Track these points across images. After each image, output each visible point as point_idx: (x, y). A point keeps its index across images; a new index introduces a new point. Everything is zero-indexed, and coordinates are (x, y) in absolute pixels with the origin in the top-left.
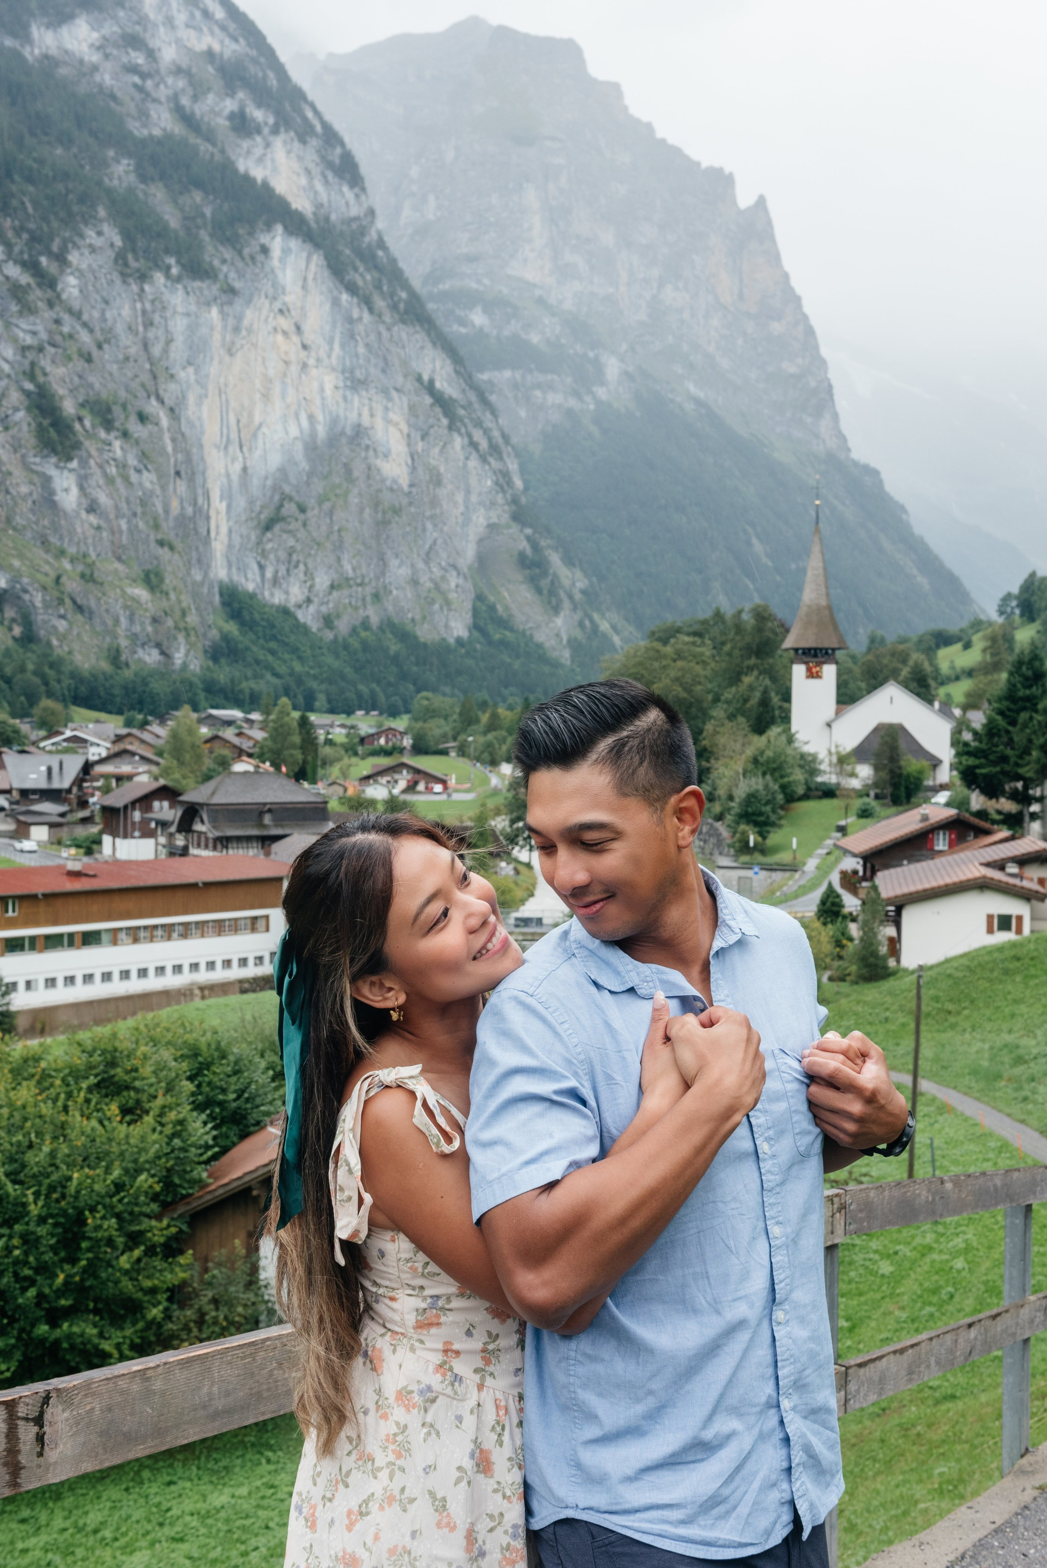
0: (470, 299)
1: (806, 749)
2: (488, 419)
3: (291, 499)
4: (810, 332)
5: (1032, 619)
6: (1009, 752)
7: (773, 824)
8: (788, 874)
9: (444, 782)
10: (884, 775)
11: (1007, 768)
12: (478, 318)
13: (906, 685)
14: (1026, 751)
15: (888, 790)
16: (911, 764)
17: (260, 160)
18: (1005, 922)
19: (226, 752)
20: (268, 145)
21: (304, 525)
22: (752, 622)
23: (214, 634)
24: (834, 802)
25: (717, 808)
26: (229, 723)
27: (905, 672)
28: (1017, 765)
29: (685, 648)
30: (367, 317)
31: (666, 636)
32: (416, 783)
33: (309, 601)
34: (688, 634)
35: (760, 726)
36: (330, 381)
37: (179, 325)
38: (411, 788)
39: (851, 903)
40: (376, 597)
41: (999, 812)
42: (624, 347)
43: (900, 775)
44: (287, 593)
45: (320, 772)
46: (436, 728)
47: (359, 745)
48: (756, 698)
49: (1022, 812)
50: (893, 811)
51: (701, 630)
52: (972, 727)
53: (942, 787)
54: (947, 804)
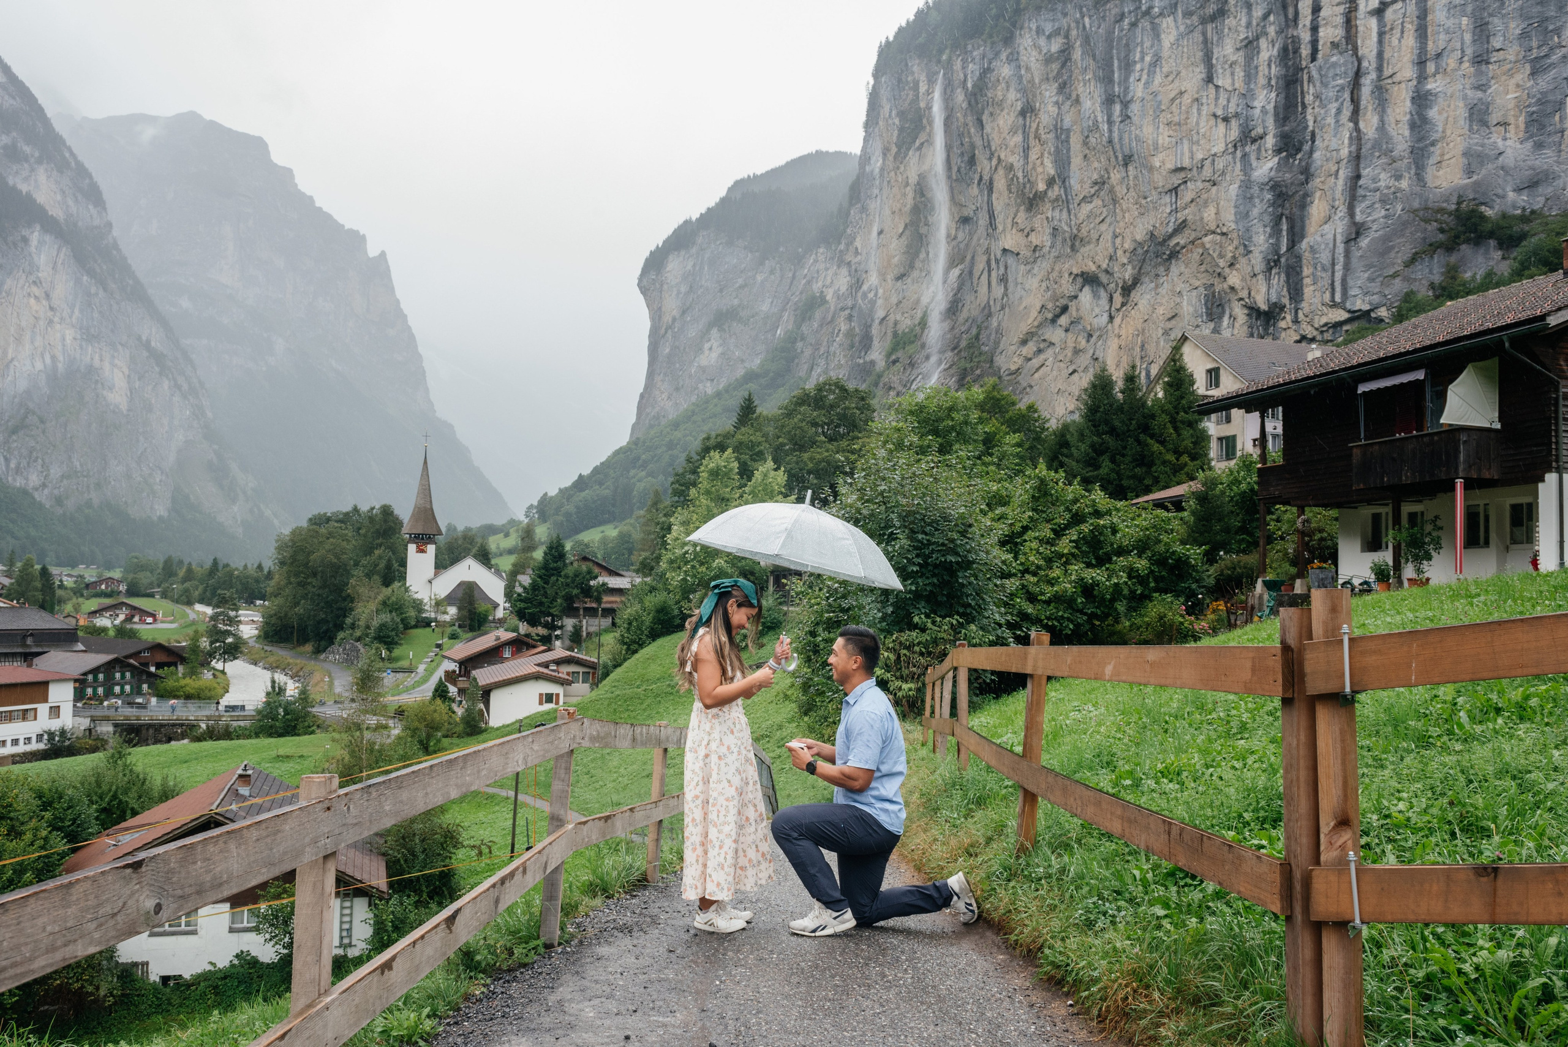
1: (416, 596)
2: (189, 370)
3: (34, 413)
4: (412, 337)
5: (545, 521)
6: (544, 600)
7: (396, 643)
8: (407, 674)
9: (153, 616)
10: (465, 613)
11: (542, 609)
13: (475, 557)
14: (554, 600)
15: (468, 622)
16: (482, 607)
17: (26, 179)
18: (549, 698)
20: (33, 170)
21: (44, 432)
22: (380, 516)
24: (434, 629)
25: (358, 633)
27: (475, 551)
28: (548, 607)
29: (335, 531)
30: (101, 293)
31: (320, 521)
32: (133, 616)
33: (44, 485)
34: (337, 521)
35: (387, 582)
36: (70, 334)
38: (129, 619)
39: (453, 690)
40: (98, 486)
41: (538, 635)
43: (475, 613)
44: (27, 479)
45: (57, 608)
46: (145, 579)
47: (85, 589)
48: (382, 565)
49: (550, 635)
50: (470, 635)
51: (344, 519)
52: (520, 585)
53: (501, 621)
54: (506, 630)
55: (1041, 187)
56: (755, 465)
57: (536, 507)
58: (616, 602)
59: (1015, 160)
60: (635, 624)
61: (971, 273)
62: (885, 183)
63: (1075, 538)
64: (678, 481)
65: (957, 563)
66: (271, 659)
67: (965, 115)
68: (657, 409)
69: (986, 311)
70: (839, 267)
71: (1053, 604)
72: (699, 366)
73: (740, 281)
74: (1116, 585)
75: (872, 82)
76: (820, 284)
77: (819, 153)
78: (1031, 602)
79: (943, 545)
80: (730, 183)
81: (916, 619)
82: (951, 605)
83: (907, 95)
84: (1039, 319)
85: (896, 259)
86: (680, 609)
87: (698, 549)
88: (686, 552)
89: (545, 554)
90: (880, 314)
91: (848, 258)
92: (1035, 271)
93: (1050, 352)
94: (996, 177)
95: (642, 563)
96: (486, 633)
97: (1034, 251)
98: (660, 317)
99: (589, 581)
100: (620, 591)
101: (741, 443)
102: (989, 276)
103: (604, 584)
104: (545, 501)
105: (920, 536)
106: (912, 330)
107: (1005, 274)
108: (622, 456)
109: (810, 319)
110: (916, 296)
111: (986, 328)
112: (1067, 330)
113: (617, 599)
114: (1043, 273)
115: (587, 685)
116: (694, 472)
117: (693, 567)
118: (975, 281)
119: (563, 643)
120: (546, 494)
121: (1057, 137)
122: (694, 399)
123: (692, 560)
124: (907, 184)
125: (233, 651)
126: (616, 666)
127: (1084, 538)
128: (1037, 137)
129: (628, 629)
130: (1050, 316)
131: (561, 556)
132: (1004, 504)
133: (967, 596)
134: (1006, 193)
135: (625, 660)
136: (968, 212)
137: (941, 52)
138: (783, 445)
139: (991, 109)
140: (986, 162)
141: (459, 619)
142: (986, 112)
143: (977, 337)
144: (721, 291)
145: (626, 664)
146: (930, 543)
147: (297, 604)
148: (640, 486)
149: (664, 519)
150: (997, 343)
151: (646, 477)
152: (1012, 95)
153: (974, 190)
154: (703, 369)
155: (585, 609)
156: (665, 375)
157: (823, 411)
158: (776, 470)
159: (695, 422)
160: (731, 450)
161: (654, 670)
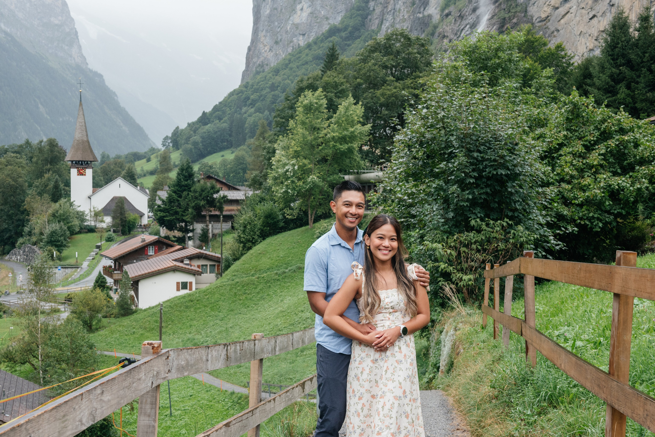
1: (79, 209)
5: (178, 148)
6: (178, 210)
7: (65, 246)
8: (74, 269)
10: (118, 221)
11: (178, 217)
13: (124, 178)
14: (186, 209)
15: (120, 228)
16: (131, 216)
18: (184, 286)
22: (48, 147)
24: (94, 234)
25: (34, 239)
27: (123, 173)
28: (182, 215)
29: (12, 159)
34: (13, 152)
35: (55, 198)
39: (110, 281)
41: (174, 237)
43: (126, 221)
48: (51, 185)
49: (184, 237)
50: (123, 238)
51: (19, 150)
52: (160, 199)
53: (146, 227)
54: (150, 234)
56: (339, 101)
57: (170, 138)
58: (233, 210)
60: (249, 227)
63: (603, 151)
64: (279, 115)
65: (506, 175)
68: (262, 59)
71: (585, 207)
72: (293, 24)
74: (639, 189)
78: (567, 206)
79: (495, 160)
81: (473, 223)
82: (501, 211)
86: (283, 214)
87: (296, 167)
88: (287, 171)
89: (178, 174)
93: (574, 2)
95: (253, 180)
96: (134, 236)
99: (212, 194)
100: (236, 202)
101: (327, 84)
103: (225, 197)
104: (177, 133)
105: (475, 154)
108: (236, 96)
113: (234, 207)
115: (213, 275)
116: (292, 107)
117: (293, 182)
119: (194, 243)
120: (178, 128)
122: (290, 50)
123: (292, 177)
126: (236, 259)
127: (611, 152)
129: (244, 231)
131: (190, 176)
132: (543, 126)
133: (515, 203)
135: (242, 255)
138: (360, 84)
141: (113, 226)
145: (243, 258)
146: (484, 159)
148: (250, 120)
149: (269, 145)
151: (255, 113)
154: (296, 26)
155: (211, 216)
156: (266, 31)
157: (391, 57)
158: (355, 104)
159: (291, 69)
160: (320, 90)
161: (265, 262)
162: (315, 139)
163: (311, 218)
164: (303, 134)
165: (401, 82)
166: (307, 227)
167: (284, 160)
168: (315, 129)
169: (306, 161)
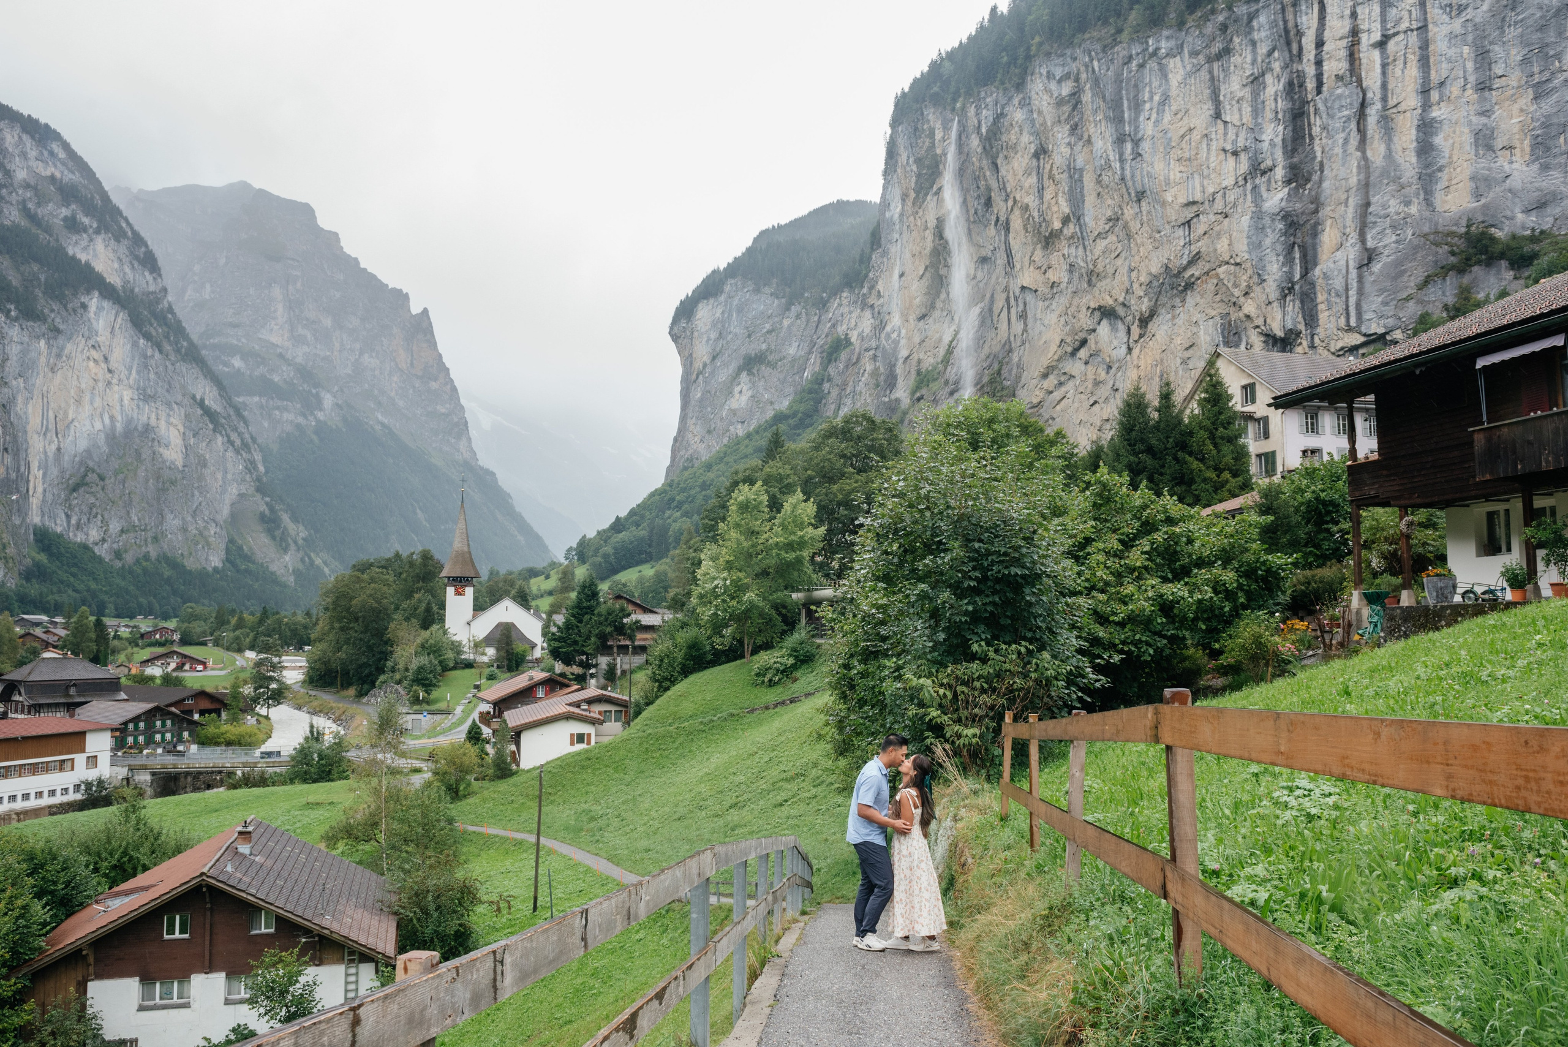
0: (234, 350)
1: (455, 638)
2: (241, 427)
3: (93, 471)
4: (454, 390)
5: (584, 563)
6: (578, 638)
7: (435, 685)
8: (445, 716)
9: (204, 664)
10: (503, 653)
11: (577, 648)
12: (237, 363)
13: (514, 599)
14: (588, 638)
15: (505, 663)
16: (519, 647)
17: (85, 249)
18: (581, 738)
19: (36, 645)
20: (91, 240)
21: (103, 489)
22: (420, 560)
23: (28, 561)
24: (473, 670)
25: (398, 676)
26: (38, 624)
27: (513, 592)
28: (582, 646)
29: (377, 576)
30: (157, 354)
31: (362, 568)
32: (183, 664)
33: (104, 540)
34: (378, 567)
35: (426, 625)
36: (127, 395)
37: (14, 350)
38: (180, 667)
39: (486, 731)
40: (155, 539)
41: (572, 674)
42: (336, 388)
43: (512, 654)
44: (87, 534)
45: (111, 658)
46: (197, 627)
47: (139, 639)
48: (422, 607)
49: (585, 674)
50: (508, 674)
51: (386, 565)
52: (555, 624)
53: (538, 661)
54: (542, 670)
55: (1057, 225)
56: (785, 498)
57: (576, 549)
58: (647, 639)
59: (1031, 200)
60: (666, 661)
61: (991, 310)
62: (905, 228)
64: (707, 518)
66: (315, 703)
67: (980, 160)
68: (691, 451)
69: (1007, 347)
70: (862, 310)
72: (730, 409)
73: (768, 326)
75: (889, 131)
76: (845, 327)
77: (840, 203)
80: (756, 234)
81: (975, 648)
82: (1017, 630)
83: (924, 143)
84: (1059, 353)
85: (918, 300)
86: (711, 644)
87: (728, 582)
88: (716, 587)
89: (579, 594)
90: (904, 353)
91: (871, 301)
92: (1054, 307)
93: (1071, 384)
94: (1012, 217)
95: (673, 599)
96: (523, 672)
97: (1052, 287)
98: (691, 363)
99: (621, 618)
100: (652, 628)
101: (769, 476)
102: (1009, 313)
103: (637, 622)
104: (583, 543)
106: (935, 368)
107: (1025, 311)
108: (657, 497)
109: (835, 361)
110: (938, 335)
111: (1007, 363)
112: (1086, 363)
113: (648, 636)
114: (1062, 308)
115: (619, 724)
116: (724, 507)
117: (724, 601)
118: (995, 318)
119: (598, 681)
120: (585, 537)
121: (1071, 177)
122: (725, 441)
123: (723, 594)
124: (926, 228)
125: (278, 697)
126: (648, 704)
127: (1158, 548)
128: (1051, 177)
129: (660, 667)
130: (1069, 349)
131: (594, 595)
134: (1023, 232)
135: (657, 698)
136: (987, 252)
137: (955, 100)
138: (811, 478)
139: (1005, 153)
140: (1002, 204)
141: (497, 660)
142: (1001, 155)
143: (999, 373)
144: (749, 336)
145: (658, 702)
147: (339, 649)
148: (676, 526)
149: (694, 555)
150: (1018, 378)
151: (681, 518)
152: (1026, 138)
153: (992, 231)
154: (734, 412)
155: (619, 647)
156: (697, 418)
157: (851, 443)
158: (805, 501)
159: (727, 463)
160: (760, 483)
161: (687, 707)
162: (753, 546)
163: (747, 649)
164: (737, 539)
165: (864, 475)
166: (743, 660)
167: (713, 572)
168: (753, 533)
169: (741, 575)
